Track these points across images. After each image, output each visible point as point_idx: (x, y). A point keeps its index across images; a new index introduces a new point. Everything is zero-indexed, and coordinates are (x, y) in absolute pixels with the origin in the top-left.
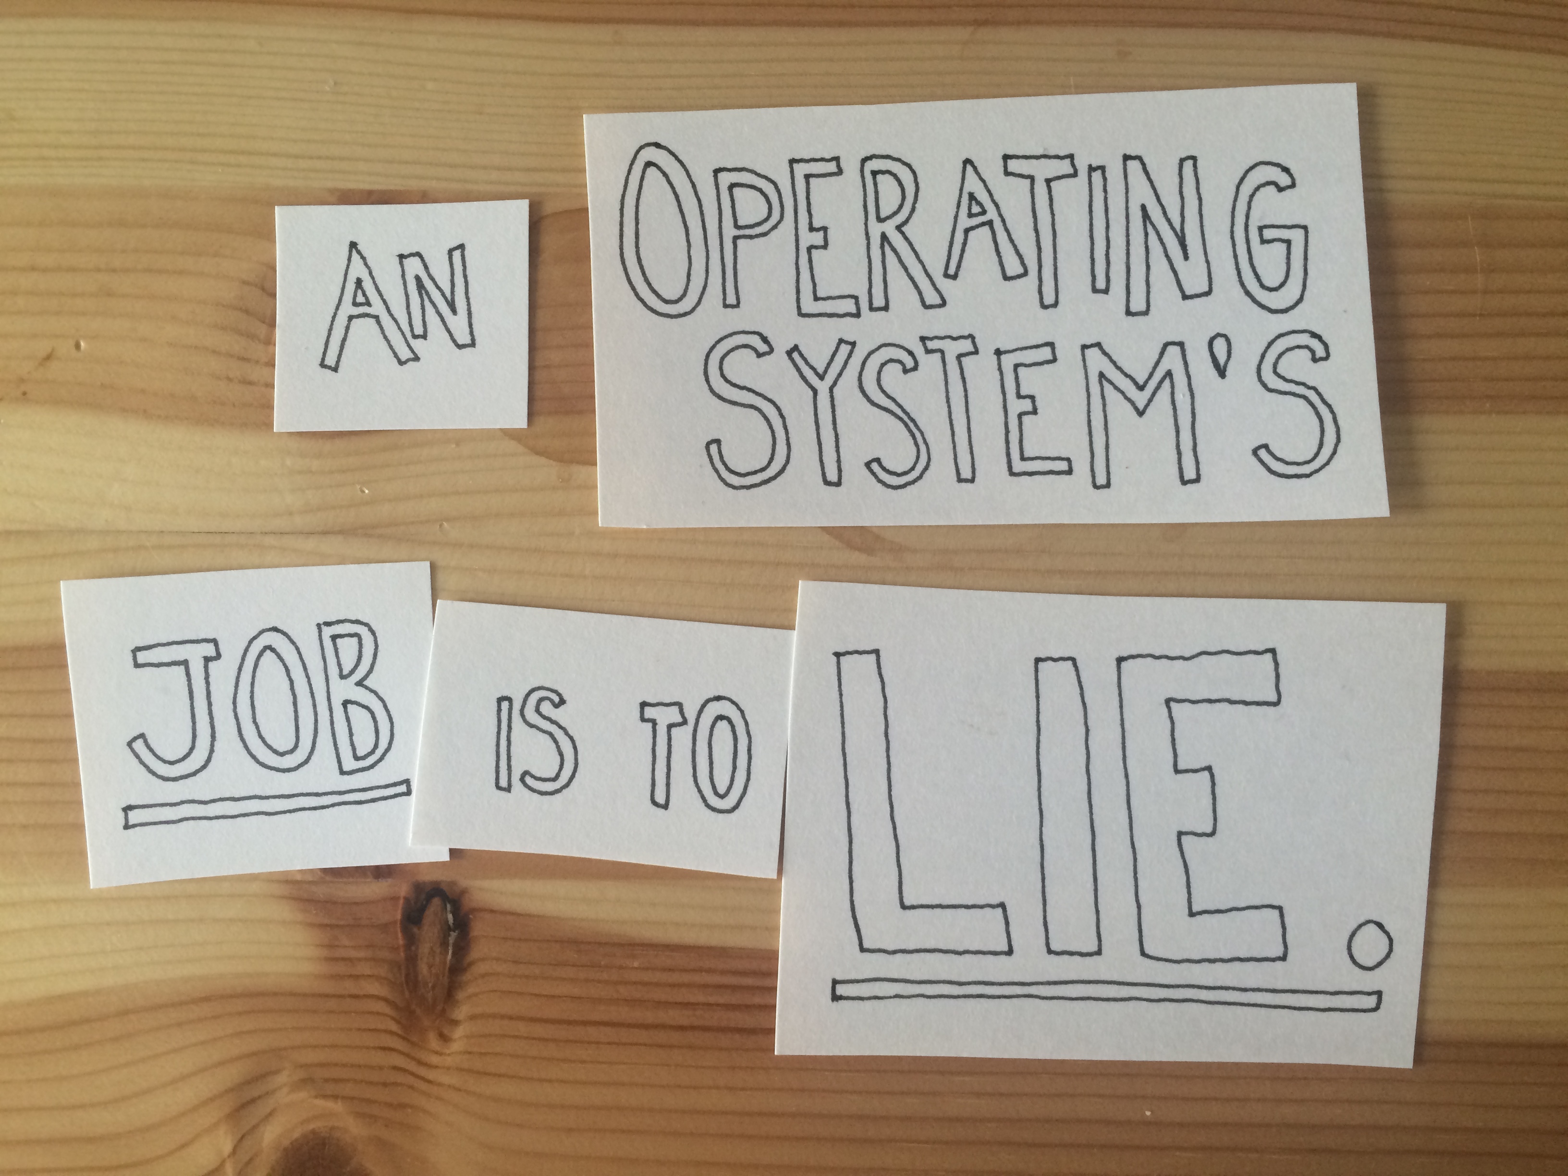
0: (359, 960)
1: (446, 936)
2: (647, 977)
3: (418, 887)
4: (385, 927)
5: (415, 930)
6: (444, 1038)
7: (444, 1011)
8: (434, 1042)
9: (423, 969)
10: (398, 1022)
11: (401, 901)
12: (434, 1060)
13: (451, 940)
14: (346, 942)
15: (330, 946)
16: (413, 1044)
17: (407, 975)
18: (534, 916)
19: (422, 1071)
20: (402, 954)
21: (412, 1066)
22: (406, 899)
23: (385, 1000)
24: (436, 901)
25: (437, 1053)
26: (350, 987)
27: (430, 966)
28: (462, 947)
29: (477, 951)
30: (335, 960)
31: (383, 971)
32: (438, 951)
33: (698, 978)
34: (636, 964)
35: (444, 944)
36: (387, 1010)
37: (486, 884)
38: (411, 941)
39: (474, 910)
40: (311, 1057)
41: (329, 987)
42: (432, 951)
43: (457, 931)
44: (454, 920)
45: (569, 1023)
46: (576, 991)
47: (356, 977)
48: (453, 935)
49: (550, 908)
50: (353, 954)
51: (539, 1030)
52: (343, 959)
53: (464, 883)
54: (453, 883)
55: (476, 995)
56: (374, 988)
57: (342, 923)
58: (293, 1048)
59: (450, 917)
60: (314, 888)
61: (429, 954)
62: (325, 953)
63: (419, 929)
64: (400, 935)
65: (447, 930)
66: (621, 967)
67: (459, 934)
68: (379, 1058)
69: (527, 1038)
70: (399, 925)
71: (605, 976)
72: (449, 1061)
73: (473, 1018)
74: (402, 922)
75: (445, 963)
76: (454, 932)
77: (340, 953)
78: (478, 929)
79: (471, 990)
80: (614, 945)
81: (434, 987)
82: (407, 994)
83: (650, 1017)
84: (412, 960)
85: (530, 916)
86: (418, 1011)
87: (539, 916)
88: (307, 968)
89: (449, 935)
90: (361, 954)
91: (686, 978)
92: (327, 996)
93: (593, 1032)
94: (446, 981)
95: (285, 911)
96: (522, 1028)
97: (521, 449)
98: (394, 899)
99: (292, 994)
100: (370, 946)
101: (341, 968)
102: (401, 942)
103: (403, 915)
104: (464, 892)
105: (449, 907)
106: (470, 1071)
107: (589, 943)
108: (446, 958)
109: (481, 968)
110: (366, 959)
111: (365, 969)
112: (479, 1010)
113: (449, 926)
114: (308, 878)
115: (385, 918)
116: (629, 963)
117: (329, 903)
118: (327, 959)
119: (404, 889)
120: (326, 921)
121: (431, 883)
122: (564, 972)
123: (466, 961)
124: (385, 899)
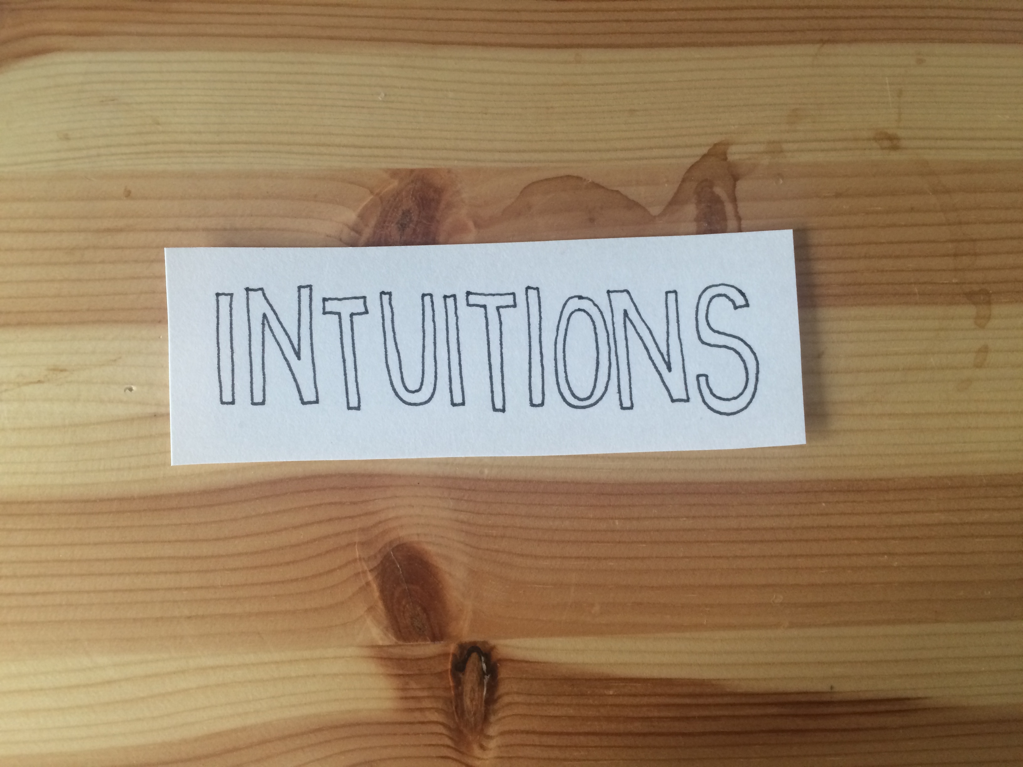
0: (424, 697)
1: (482, 679)
2: (619, 701)
3: (462, 646)
4: (440, 675)
5: (461, 675)
6: (483, 748)
7: (482, 730)
8: (476, 751)
9: (467, 702)
10: (450, 738)
11: (451, 658)
12: (477, 763)
13: (486, 681)
14: (413, 685)
15: (404, 689)
16: (462, 753)
17: (457, 707)
18: (541, 663)
20: (453, 692)
22: (454, 655)
23: (443, 724)
24: (474, 655)
25: (480, 759)
26: (418, 717)
27: (472, 700)
28: (493, 686)
29: (503, 688)
30: (406, 698)
31: (440, 704)
32: (477, 689)
33: (653, 700)
34: (611, 693)
35: (481, 684)
36: (444, 731)
37: (508, 642)
38: (458, 683)
39: (500, 660)
41: (403, 717)
42: (473, 690)
43: (489, 675)
44: (487, 668)
47: (422, 710)
48: (487, 678)
49: (551, 657)
50: (419, 694)
52: (413, 698)
53: (493, 642)
54: (485, 643)
55: (502, 718)
56: (434, 717)
57: (410, 673)
58: (380, 760)
59: (484, 666)
60: (391, 650)
61: (471, 691)
62: (401, 694)
63: (463, 674)
64: (450, 679)
65: (482, 674)
66: (601, 695)
67: (490, 677)
69: (539, 746)
70: (449, 672)
71: (591, 701)
72: (487, 763)
73: (501, 734)
74: (451, 671)
75: (481, 697)
76: (487, 676)
77: (408, 694)
78: (503, 673)
79: (499, 715)
80: (596, 680)
81: (475, 714)
82: (457, 719)
83: (622, 728)
84: (459, 696)
85: (538, 663)
86: (465, 731)
87: (544, 663)
88: (388, 705)
89: (484, 678)
90: (425, 693)
91: (645, 700)
92: (402, 723)
93: (583, 740)
94: (483, 709)
95: (372, 667)
96: (536, 739)
98: (446, 655)
99: (379, 723)
100: (430, 688)
101: (412, 704)
102: (452, 684)
103: (453, 665)
104: (493, 648)
105: (483, 658)
107: (579, 679)
108: (482, 694)
109: (506, 699)
110: (428, 697)
111: (430, 704)
112: (505, 728)
113: (483, 672)
114: (387, 643)
115: (439, 669)
116: (606, 692)
117: (400, 661)
118: (402, 698)
119: (452, 648)
120: (401, 672)
121: (470, 643)
122: (561, 700)
123: (495, 697)
124: (439, 655)
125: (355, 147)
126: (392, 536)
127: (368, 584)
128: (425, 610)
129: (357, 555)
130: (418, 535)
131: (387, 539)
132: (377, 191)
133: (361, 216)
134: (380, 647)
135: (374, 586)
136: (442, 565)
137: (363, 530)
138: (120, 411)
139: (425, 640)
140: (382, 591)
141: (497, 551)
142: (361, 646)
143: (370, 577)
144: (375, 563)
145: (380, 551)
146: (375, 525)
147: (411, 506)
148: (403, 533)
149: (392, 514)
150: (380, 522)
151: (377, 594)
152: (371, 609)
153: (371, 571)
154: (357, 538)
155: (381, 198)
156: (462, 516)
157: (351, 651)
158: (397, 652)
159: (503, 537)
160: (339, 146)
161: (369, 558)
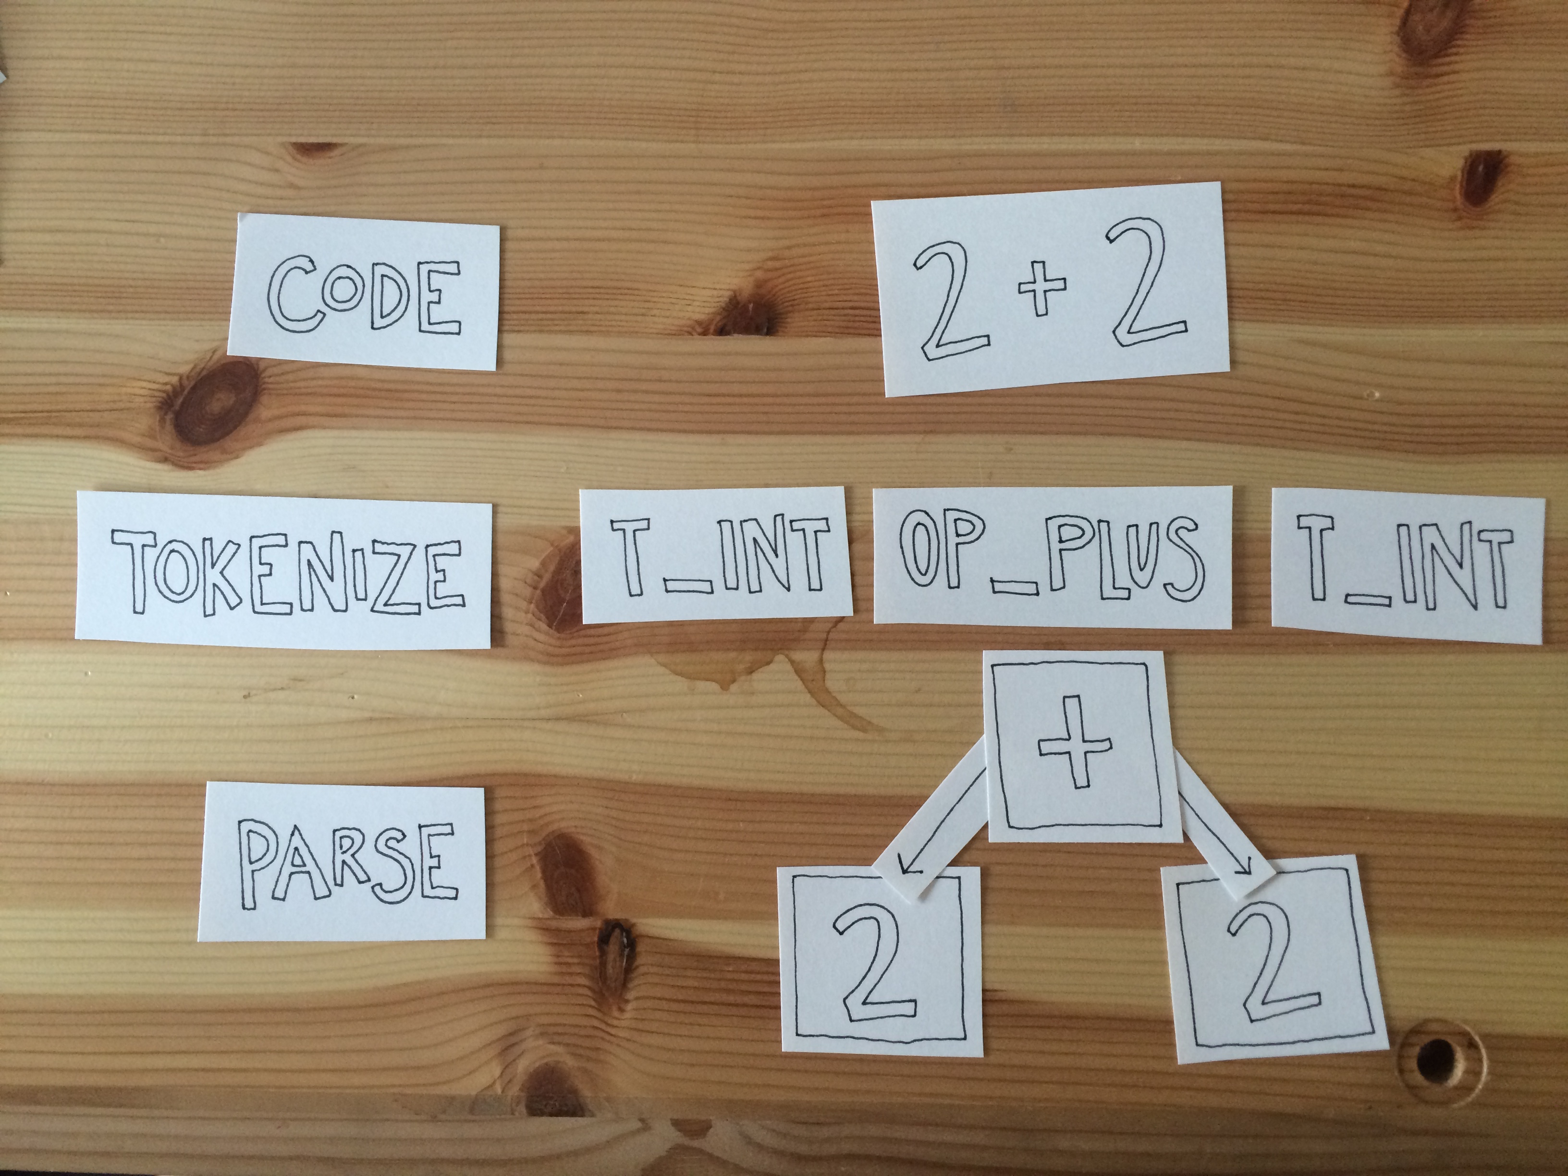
0: (574, 964)
1: (623, 951)
2: (736, 976)
3: (607, 922)
4: (587, 945)
5: (605, 947)
6: (621, 1010)
7: (621, 994)
8: (616, 1013)
9: (610, 970)
10: (594, 1000)
11: (597, 931)
12: (615, 1022)
13: (626, 953)
14: (566, 953)
15: (558, 956)
16: (604, 1014)
17: (601, 973)
18: (673, 940)
19: (609, 1029)
20: (598, 961)
21: (603, 1026)
22: (600, 929)
23: (589, 988)
24: (617, 931)
25: (619, 1019)
26: (568, 980)
27: (613, 968)
28: (632, 957)
29: (639, 961)
30: (560, 964)
31: (587, 970)
32: (618, 959)
34: (731, 969)
35: (621, 955)
36: (589, 993)
37: (644, 921)
38: (603, 953)
39: (638, 936)
40: (545, 1020)
41: (556, 979)
42: (615, 960)
43: (629, 948)
44: (627, 942)
45: (692, 1002)
46: (696, 984)
47: (571, 974)
48: (627, 951)
49: (681, 936)
50: (570, 960)
51: (675, 1006)
52: (565, 963)
53: (634, 920)
54: (626, 920)
55: (639, 985)
56: (582, 981)
57: (565, 942)
58: (536, 1014)
59: (625, 940)
60: (549, 922)
61: (613, 961)
62: (556, 960)
63: (607, 946)
64: (596, 949)
65: (623, 947)
66: (722, 971)
67: (630, 950)
68: (585, 1022)
69: (668, 1011)
70: (596, 944)
71: (713, 976)
72: (623, 1023)
73: (637, 998)
74: (598, 942)
75: (621, 966)
76: (627, 948)
77: (561, 960)
78: (641, 948)
79: (636, 982)
80: (718, 957)
81: (616, 981)
82: (600, 984)
83: (739, 999)
84: (603, 964)
85: (670, 940)
86: (607, 994)
87: (675, 940)
88: (544, 968)
90: (576, 960)
92: (553, 984)
93: (705, 1008)
94: (622, 977)
95: (532, 936)
96: (664, 1005)
97: (668, 672)
98: (594, 929)
99: (536, 983)
100: (580, 956)
101: (564, 969)
102: (597, 954)
103: (599, 938)
104: (633, 925)
105: (624, 934)
106: (635, 1029)
107: (704, 956)
108: (622, 964)
109: (642, 970)
110: (578, 964)
111: (578, 969)
112: (641, 994)
113: (624, 945)
114: (546, 916)
115: (588, 940)
116: (726, 968)
117: (557, 931)
118: (556, 963)
119: (599, 924)
120: (555, 941)
121: (617, 920)
122: (689, 973)
123: (634, 966)
124: (588, 929)
125: (540, 508)
126: (555, 827)
127: (532, 866)
128: (578, 890)
129: (525, 841)
130: (576, 827)
131: (551, 828)
132: (556, 544)
133: (544, 564)
134: (539, 919)
135: (538, 868)
136: (593, 852)
137: (531, 820)
138: (344, 714)
139: (577, 915)
140: (544, 871)
141: (640, 844)
142: (525, 918)
143: (534, 860)
144: (539, 849)
145: (544, 839)
146: (541, 817)
147: (572, 802)
148: (563, 824)
149: (555, 808)
150: (546, 815)
151: (539, 875)
152: (534, 887)
153: (536, 855)
154: (525, 827)
155: (560, 550)
156: (614, 813)
157: (516, 921)
158: (554, 924)
159: (646, 832)
160: (529, 507)
161: (535, 845)
